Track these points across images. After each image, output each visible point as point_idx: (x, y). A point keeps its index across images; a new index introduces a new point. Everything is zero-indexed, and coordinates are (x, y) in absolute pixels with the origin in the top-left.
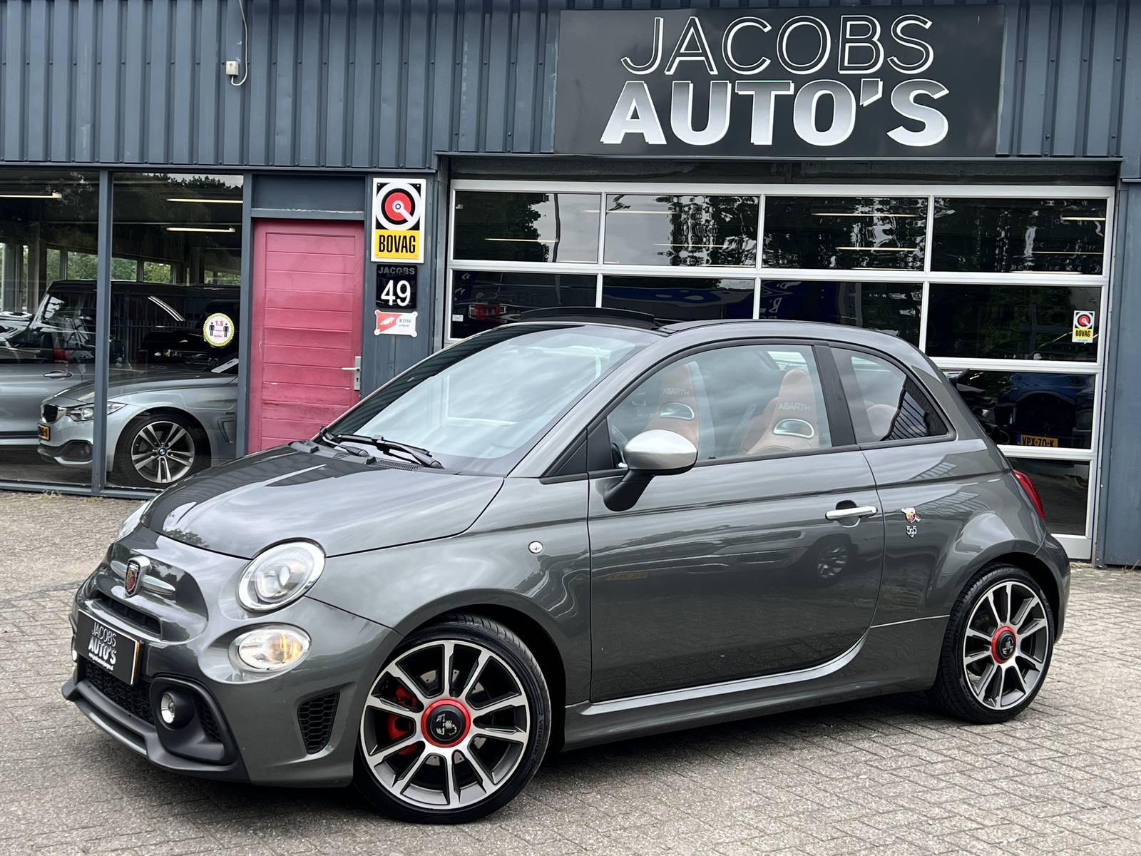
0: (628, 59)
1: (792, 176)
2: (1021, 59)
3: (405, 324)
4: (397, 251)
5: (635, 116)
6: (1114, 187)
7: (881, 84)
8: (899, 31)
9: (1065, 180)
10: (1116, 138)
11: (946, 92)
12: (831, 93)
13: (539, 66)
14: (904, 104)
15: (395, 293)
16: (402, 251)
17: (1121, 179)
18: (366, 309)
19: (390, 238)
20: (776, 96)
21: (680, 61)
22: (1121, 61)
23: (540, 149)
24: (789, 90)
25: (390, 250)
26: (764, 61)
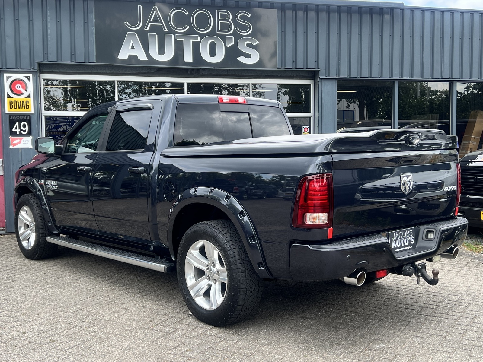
0: (127, 23)
1: (197, 75)
2: (283, 31)
3: (27, 143)
4: (19, 108)
5: (133, 47)
6: (313, 80)
7: (233, 38)
8: (239, 17)
9: (297, 77)
10: (317, 62)
11: (258, 42)
12: (214, 41)
13: (85, 23)
14: (243, 47)
15: (20, 128)
16: (22, 108)
17: (320, 77)
18: (4, 136)
19: (15, 102)
20: (193, 41)
21: (151, 25)
22: (317, 33)
23: (89, 61)
24: (198, 39)
25: (15, 107)
26: (187, 27)
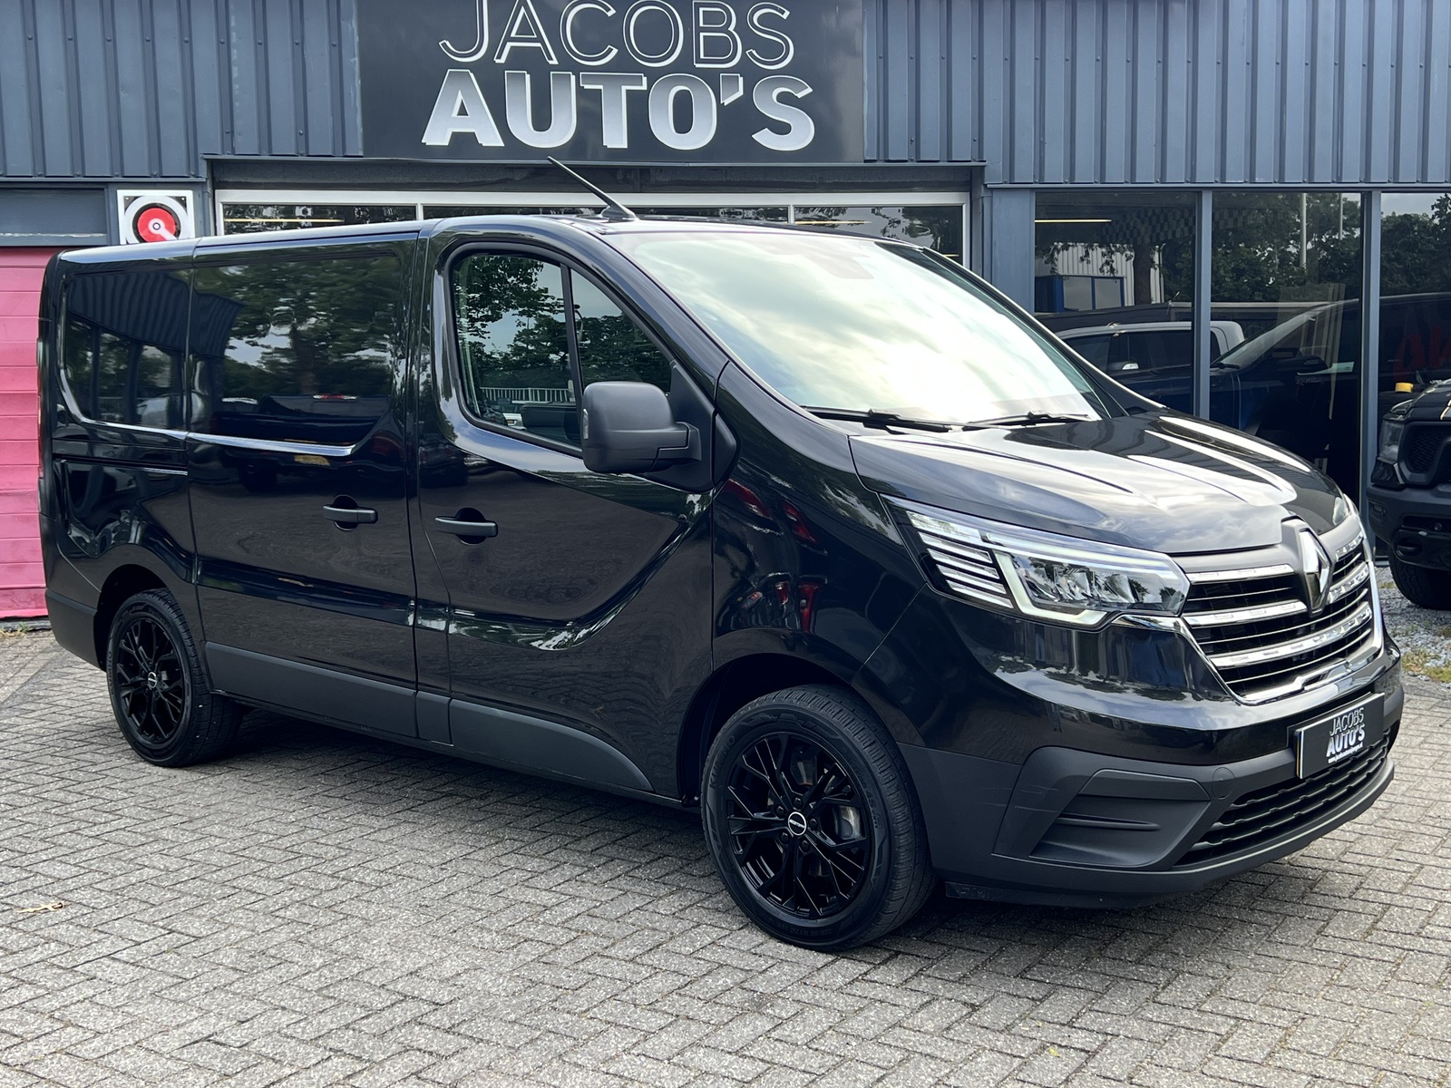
2: (881, 55)
5: (463, 112)
6: (967, 194)
9: (921, 186)
10: (978, 141)
11: (809, 90)
13: (333, 47)
14: (768, 103)
17: (986, 186)
20: (628, 91)
21: (512, 47)
22: (977, 60)
23: (344, 151)
26: (610, 50)
